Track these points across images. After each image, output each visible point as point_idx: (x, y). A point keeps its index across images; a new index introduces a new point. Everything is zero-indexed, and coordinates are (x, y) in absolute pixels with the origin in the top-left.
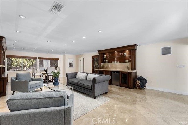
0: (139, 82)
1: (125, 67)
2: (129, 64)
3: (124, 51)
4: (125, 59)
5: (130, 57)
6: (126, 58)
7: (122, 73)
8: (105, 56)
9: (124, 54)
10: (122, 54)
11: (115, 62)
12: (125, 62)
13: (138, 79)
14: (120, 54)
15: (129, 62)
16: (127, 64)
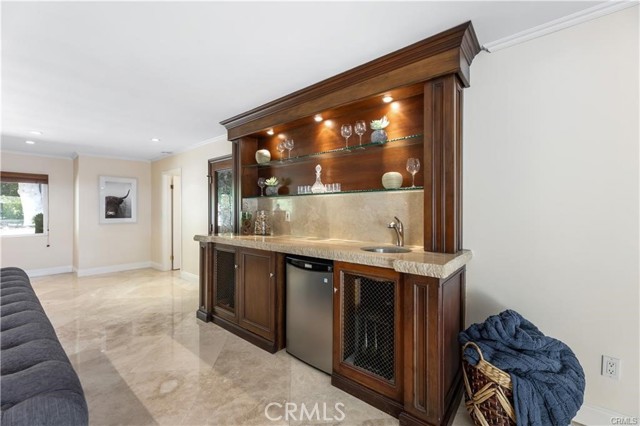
0: (504, 379)
1: (380, 223)
2: (411, 198)
3: (375, 109)
4: (382, 169)
5: (416, 149)
6: (389, 159)
7: (349, 279)
8: (266, 152)
9: (370, 131)
10: (360, 128)
11: (318, 187)
12: (378, 186)
13: (482, 332)
14: (346, 131)
15: (406, 184)
16: (397, 202)
